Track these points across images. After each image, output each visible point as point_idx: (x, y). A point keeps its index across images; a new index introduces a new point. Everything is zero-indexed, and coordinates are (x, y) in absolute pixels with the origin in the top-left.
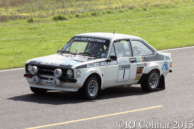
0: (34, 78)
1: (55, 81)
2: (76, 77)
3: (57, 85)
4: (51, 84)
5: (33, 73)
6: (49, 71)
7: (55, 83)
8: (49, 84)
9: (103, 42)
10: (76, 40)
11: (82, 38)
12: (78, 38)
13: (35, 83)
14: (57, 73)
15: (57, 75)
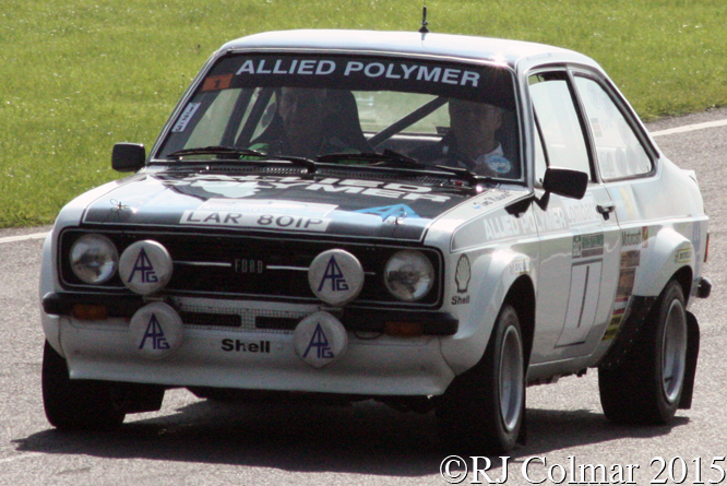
0: (153, 319)
1: (319, 328)
2: (456, 301)
3: (332, 355)
4: (259, 355)
5: (139, 285)
6: (250, 266)
7: (319, 344)
8: (243, 354)
9: (469, 83)
10: (255, 75)
11: (295, 62)
12: (269, 66)
13: (156, 351)
14: (333, 276)
15: (335, 287)
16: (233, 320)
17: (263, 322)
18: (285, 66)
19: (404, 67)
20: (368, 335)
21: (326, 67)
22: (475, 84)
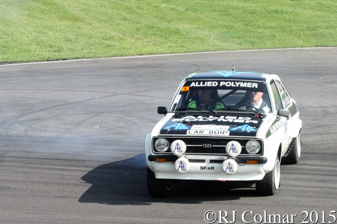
0: (181, 162)
1: (229, 164)
3: (233, 171)
4: (211, 170)
5: (177, 153)
6: (207, 146)
8: (206, 171)
9: (255, 87)
10: (196, 87)
11: (206, 83)
12: (199, 84)
13: (183, 171)
14: (233, 149)
15: (233, 152)
16: (203, 161)
17: (212, 161)
18: (204, 84)
19: (236, 83)
20: (242, 164)
21: (215, 84)
22: (256, 87)
